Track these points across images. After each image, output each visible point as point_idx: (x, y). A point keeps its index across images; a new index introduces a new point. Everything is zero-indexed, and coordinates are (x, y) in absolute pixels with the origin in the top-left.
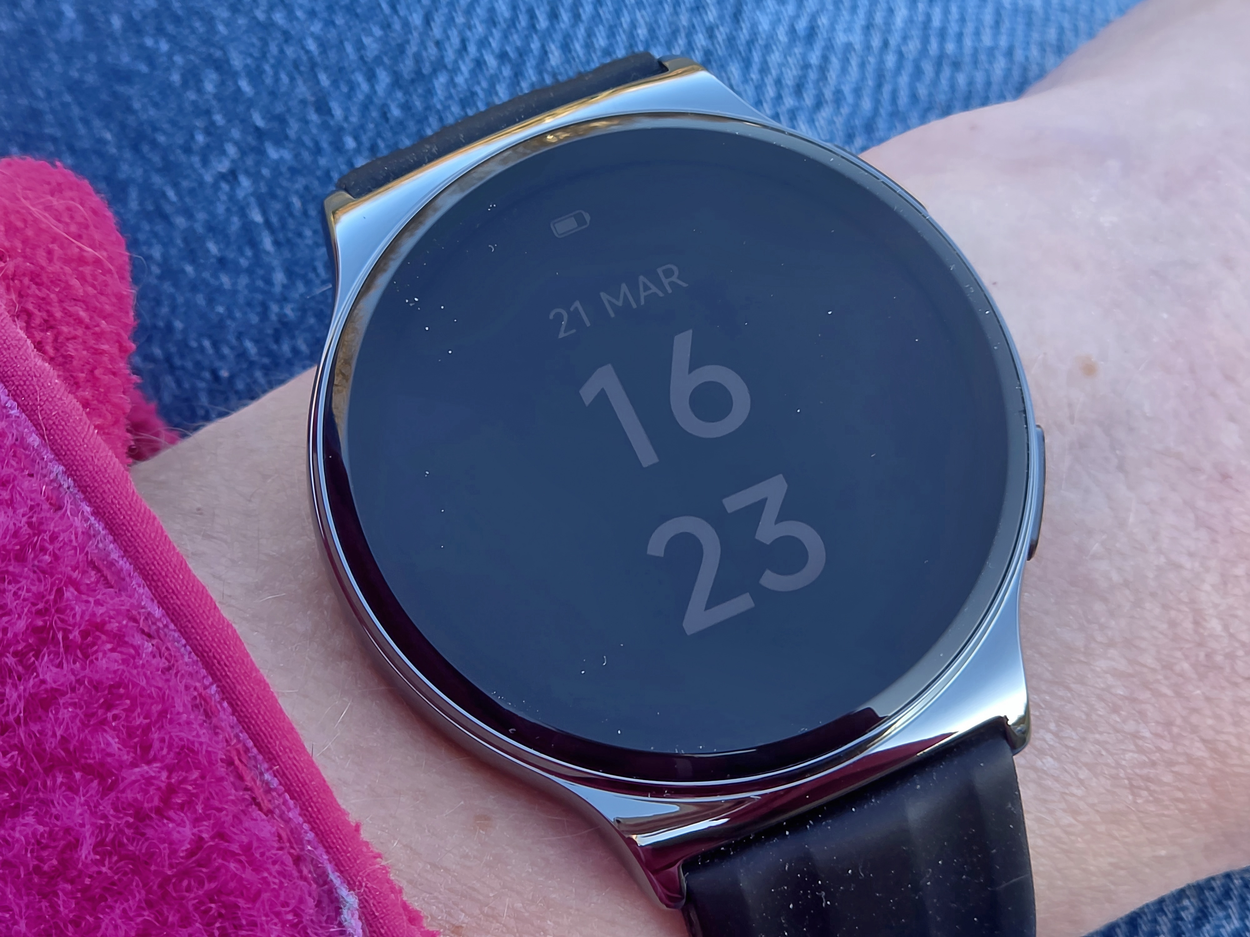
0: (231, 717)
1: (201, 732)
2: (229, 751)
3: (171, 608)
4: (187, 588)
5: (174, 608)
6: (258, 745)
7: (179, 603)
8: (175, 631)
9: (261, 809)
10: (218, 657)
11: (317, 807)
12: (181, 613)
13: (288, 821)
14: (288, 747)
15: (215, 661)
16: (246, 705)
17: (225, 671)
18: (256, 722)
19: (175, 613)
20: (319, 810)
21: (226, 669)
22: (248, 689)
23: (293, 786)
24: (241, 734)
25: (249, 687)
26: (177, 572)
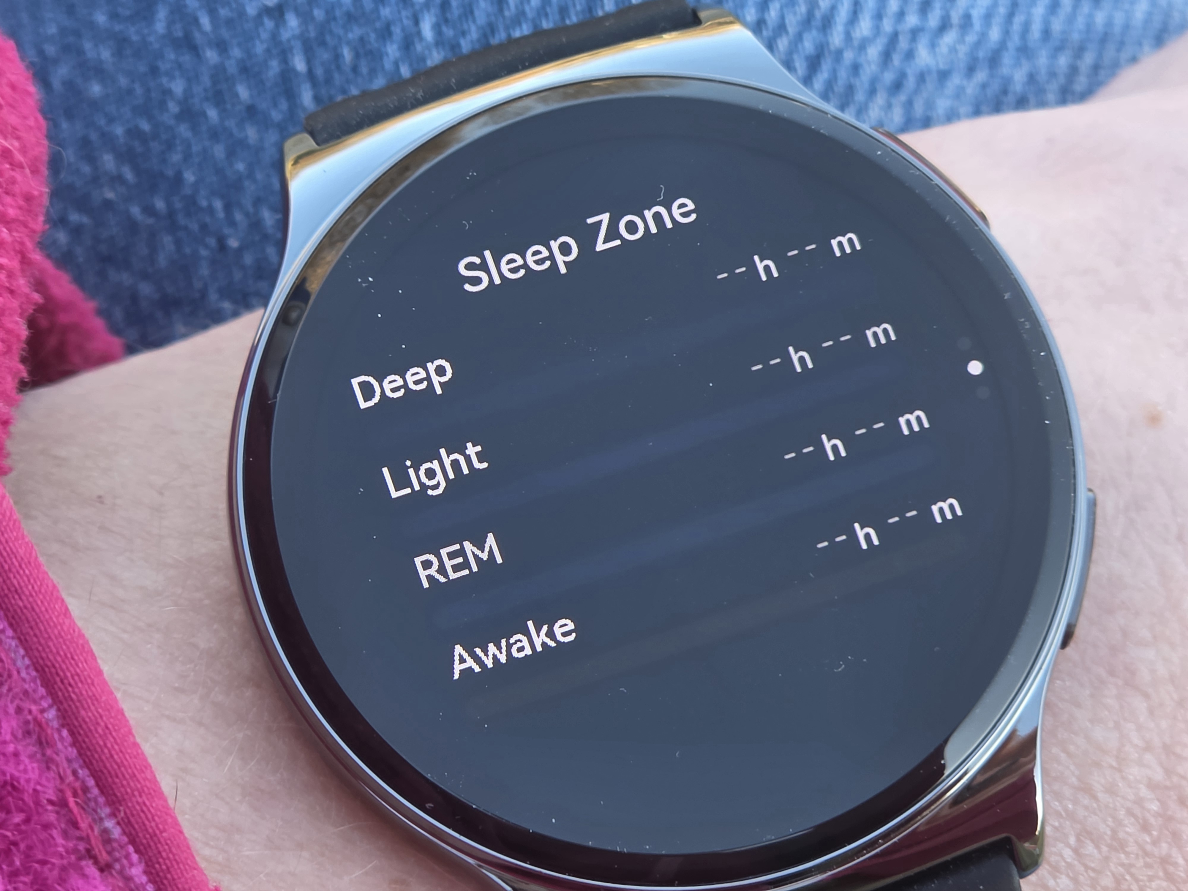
0: (70, 749)
1: (29, 767)
2: (61, 791)
3: (11, 609)
4: (33, 587)
5: (15, 611)
6: (100, 784)
7: (21, 604)
8: (13, 638)
9: (96, 862)
10: (61, 674)
11: (165, 864)
12: (23, 618)
13: (128, 879)
14: (138, 790)
15: (58, 679)
16: (89, 734)
17: (68, 691)
18: (100, 757)
19: (16, 617)
20: (168, 868)
21: (70, 689)
22: (94, 715)
23: (138, 837)
24: (80, 771)
25: (96, 713)
26: (23, 566)
